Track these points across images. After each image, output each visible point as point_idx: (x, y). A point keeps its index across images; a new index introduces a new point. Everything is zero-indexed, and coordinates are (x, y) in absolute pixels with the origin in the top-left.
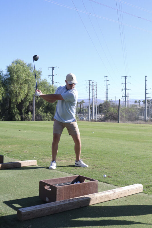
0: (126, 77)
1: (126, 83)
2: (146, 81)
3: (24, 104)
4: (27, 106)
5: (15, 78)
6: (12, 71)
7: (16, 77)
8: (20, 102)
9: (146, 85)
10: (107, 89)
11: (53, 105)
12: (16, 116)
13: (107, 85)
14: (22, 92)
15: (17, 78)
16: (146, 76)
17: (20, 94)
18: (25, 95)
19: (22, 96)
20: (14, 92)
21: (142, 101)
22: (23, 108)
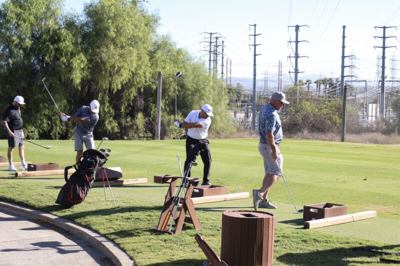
0: (297, 27)
1: (297, 42)
2: (344, 37)
3: (126, 93)
4: (132, 97)
5: (112, 33)
6: (105, 16)
7: (114, 31)
8: (118, 90)
9: (344, 47)
10: (255, 55)
11: (189, 95)
12: (106, 123)
13: (255, 45)
14: (126, 65)
15: (116, 33)
16: (344, 27)
17: (122, 70)
18: (132, 72)
19: (125, 75)
20: (108, 65)
21: (315, 82)
22: (123, 103)
